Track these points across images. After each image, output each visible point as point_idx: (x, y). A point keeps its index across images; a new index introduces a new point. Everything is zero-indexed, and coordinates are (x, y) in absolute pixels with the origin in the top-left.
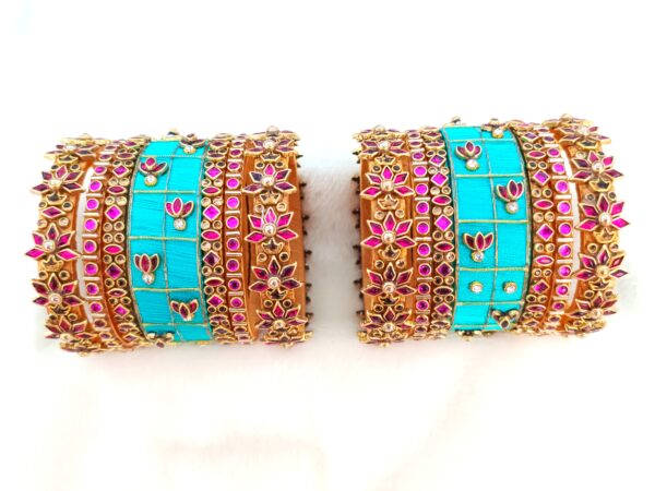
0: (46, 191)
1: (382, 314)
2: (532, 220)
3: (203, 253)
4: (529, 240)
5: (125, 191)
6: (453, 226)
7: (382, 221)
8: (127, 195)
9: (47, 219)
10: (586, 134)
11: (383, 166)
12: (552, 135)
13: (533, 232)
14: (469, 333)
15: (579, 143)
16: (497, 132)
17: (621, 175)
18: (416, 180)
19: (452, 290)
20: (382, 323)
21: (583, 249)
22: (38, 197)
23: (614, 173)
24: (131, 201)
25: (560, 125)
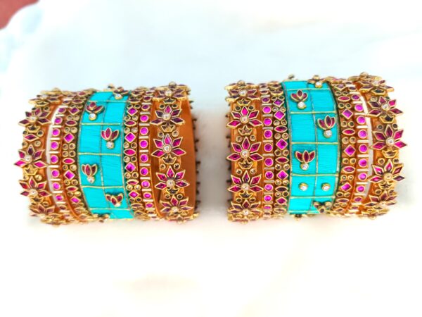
0: (28, 124)
1: (241, 204)
2: (341, 143)
3: (125, 164)
4: (339, 156)
5: (76, 124)
6: (289, 146)
7: (241, 143)
8: (77, 127)
9: (28, 142)
10: (377, 85)
11: (242, 107)
12: (354, 86)
13: (342, 150)
14: (299, 216)
15: (373, 91)
16: (318, 84)
17: (401, 112)
18: (264, 115)
19: (287, 188)
20: (242, 209)
21: (375, 162)
22: (23, 128)
23: (397, 111)
24: (80, 130)
25: (360, 79)
